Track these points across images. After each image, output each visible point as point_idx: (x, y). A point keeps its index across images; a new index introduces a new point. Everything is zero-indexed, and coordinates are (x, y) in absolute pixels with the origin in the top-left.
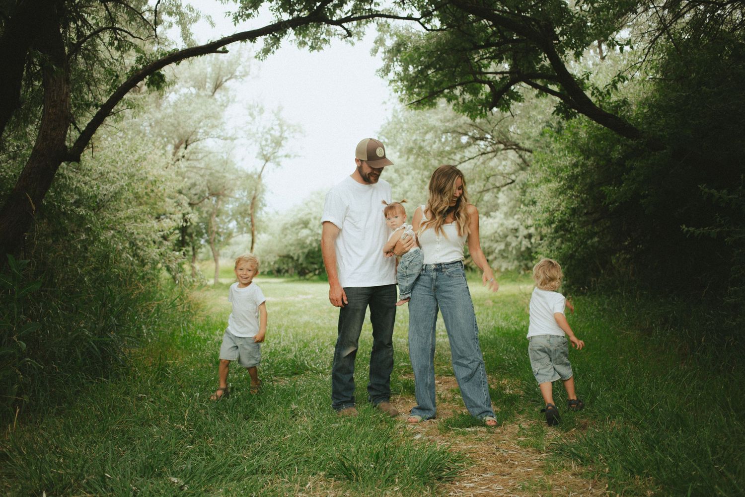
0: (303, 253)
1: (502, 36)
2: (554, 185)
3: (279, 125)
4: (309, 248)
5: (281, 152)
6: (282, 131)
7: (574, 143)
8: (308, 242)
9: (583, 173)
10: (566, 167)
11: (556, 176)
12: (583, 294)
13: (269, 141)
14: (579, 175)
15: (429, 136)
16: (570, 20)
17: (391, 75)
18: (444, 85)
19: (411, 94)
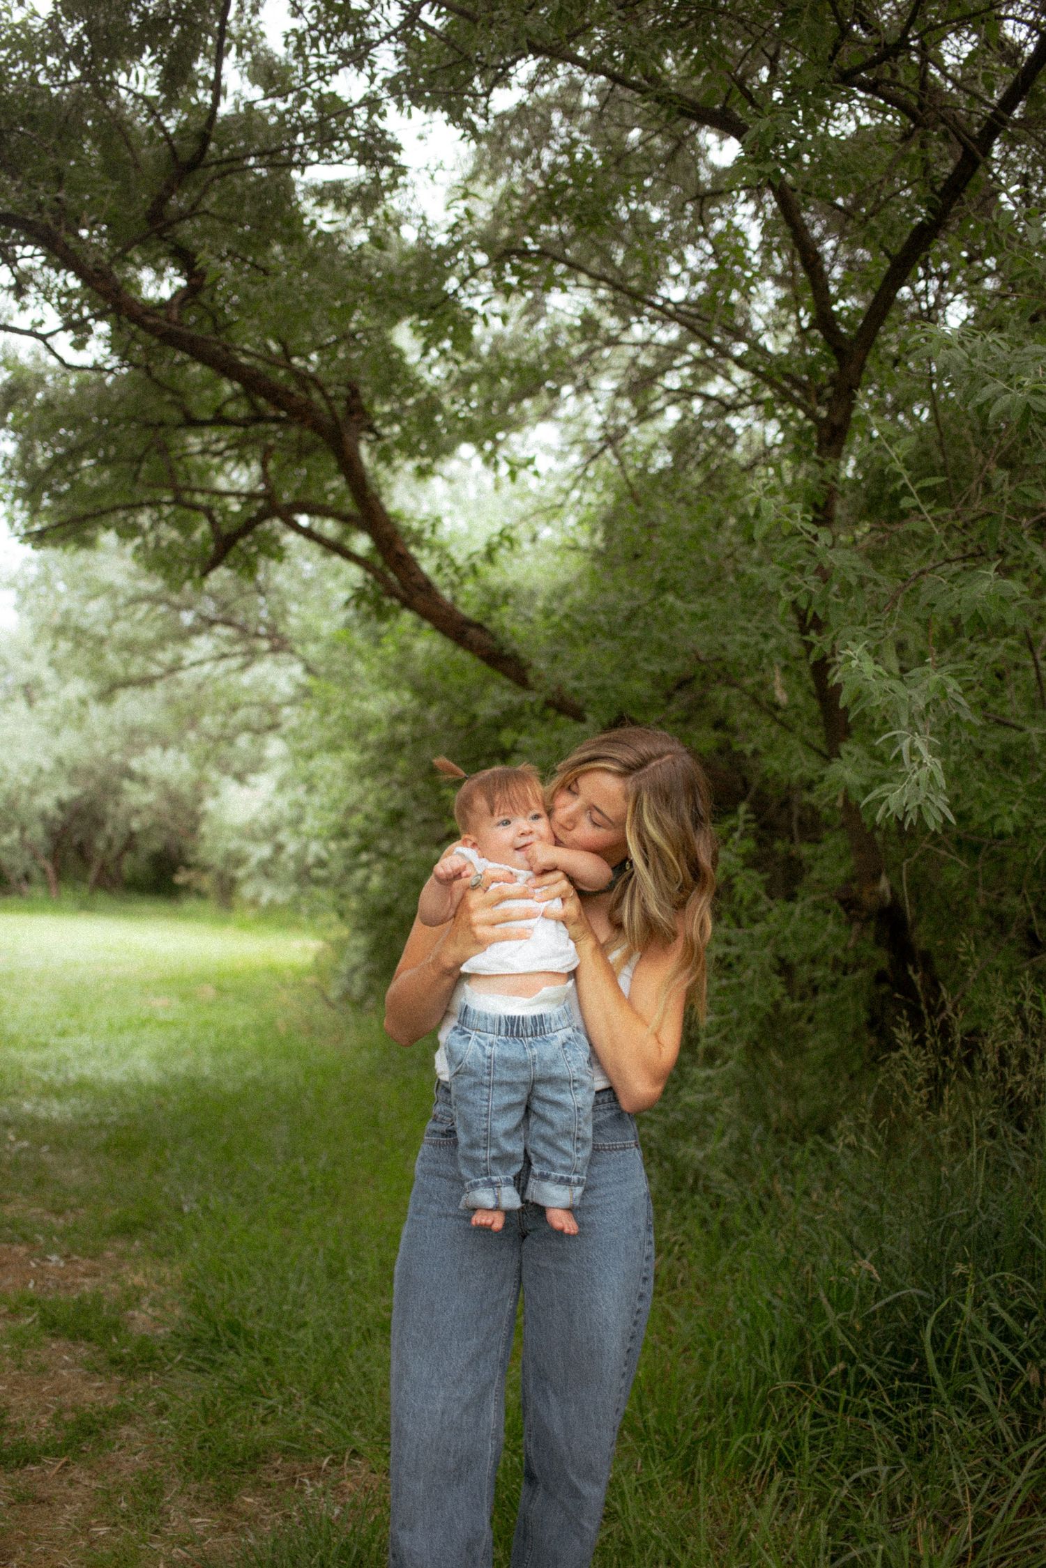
7: (400, 667)
9: (416, 738)
10: (379, 721)
11: (356, 736)
14: (406, 741)
16: (409, 392)
19: (35, 512)
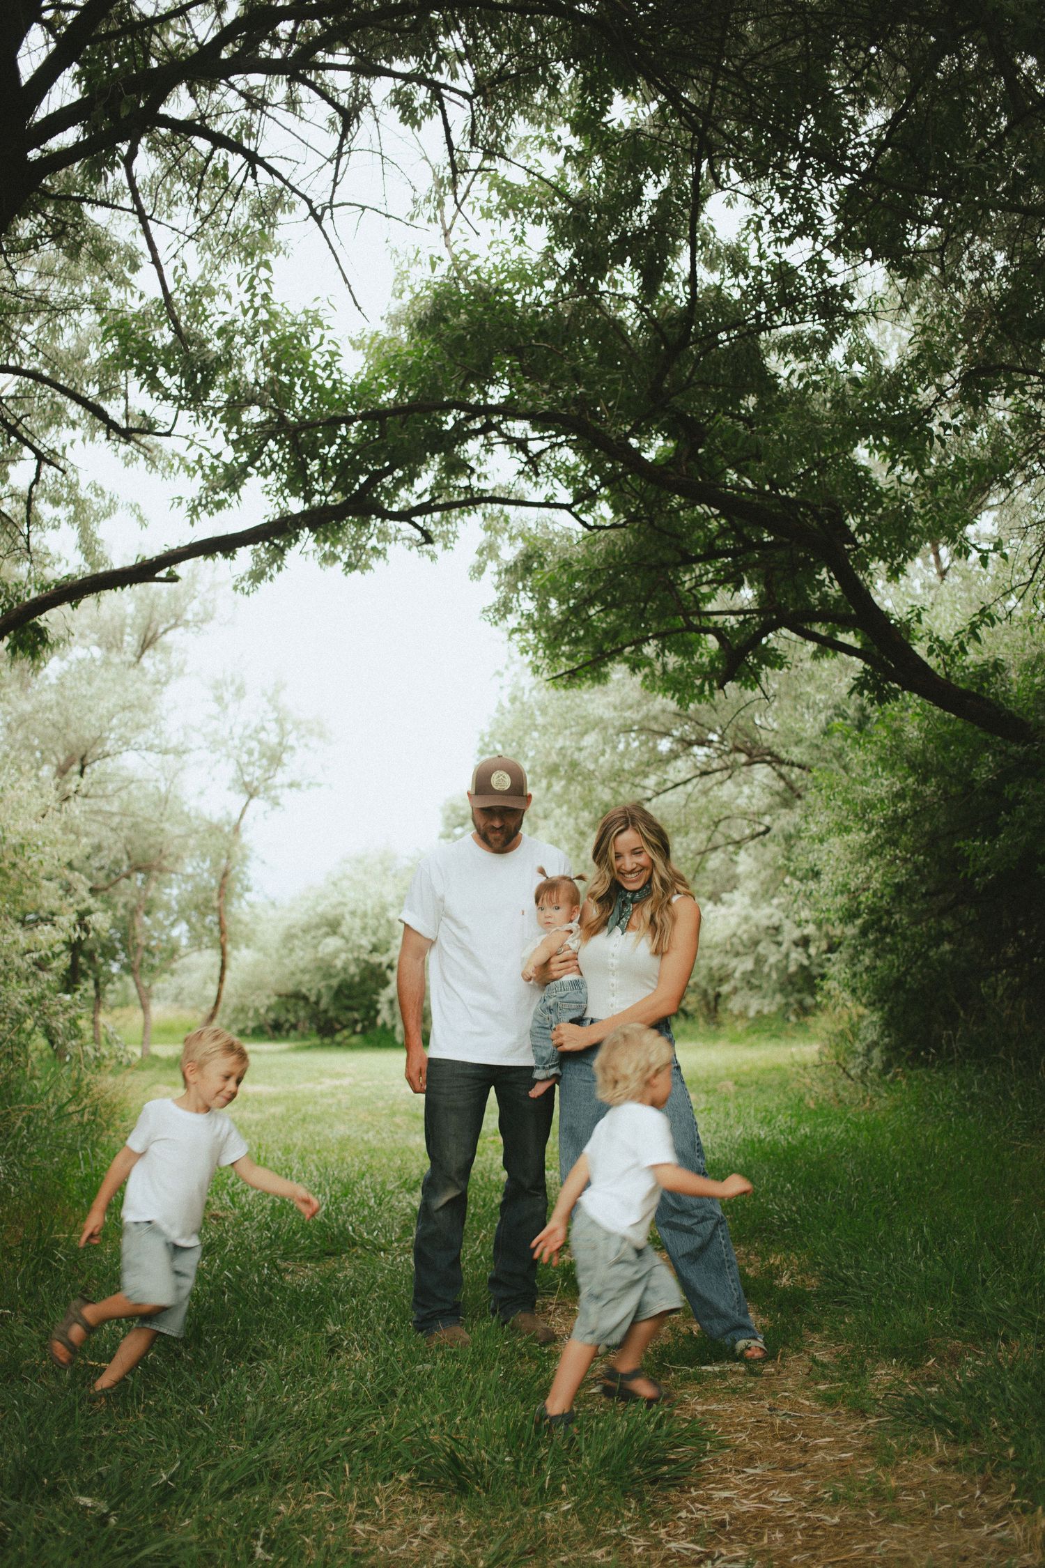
0: (329, 987)
1: (740, 537)
2: (857, 837)
3: (277, 720)
4: (342, 976)
5: (281, 777)
6: (283, 733)
7: (896, 749)
8: (339, 963)
9: (916, 812)
10: (881, 800)
11: (860, 817)
12: (925, 1063)
13: (256, 755)
14: (908, 817)
15: (590, 740)
16: (877, 503)
17: (513, 621)
18: (624, 637)
19: (554, 657)
